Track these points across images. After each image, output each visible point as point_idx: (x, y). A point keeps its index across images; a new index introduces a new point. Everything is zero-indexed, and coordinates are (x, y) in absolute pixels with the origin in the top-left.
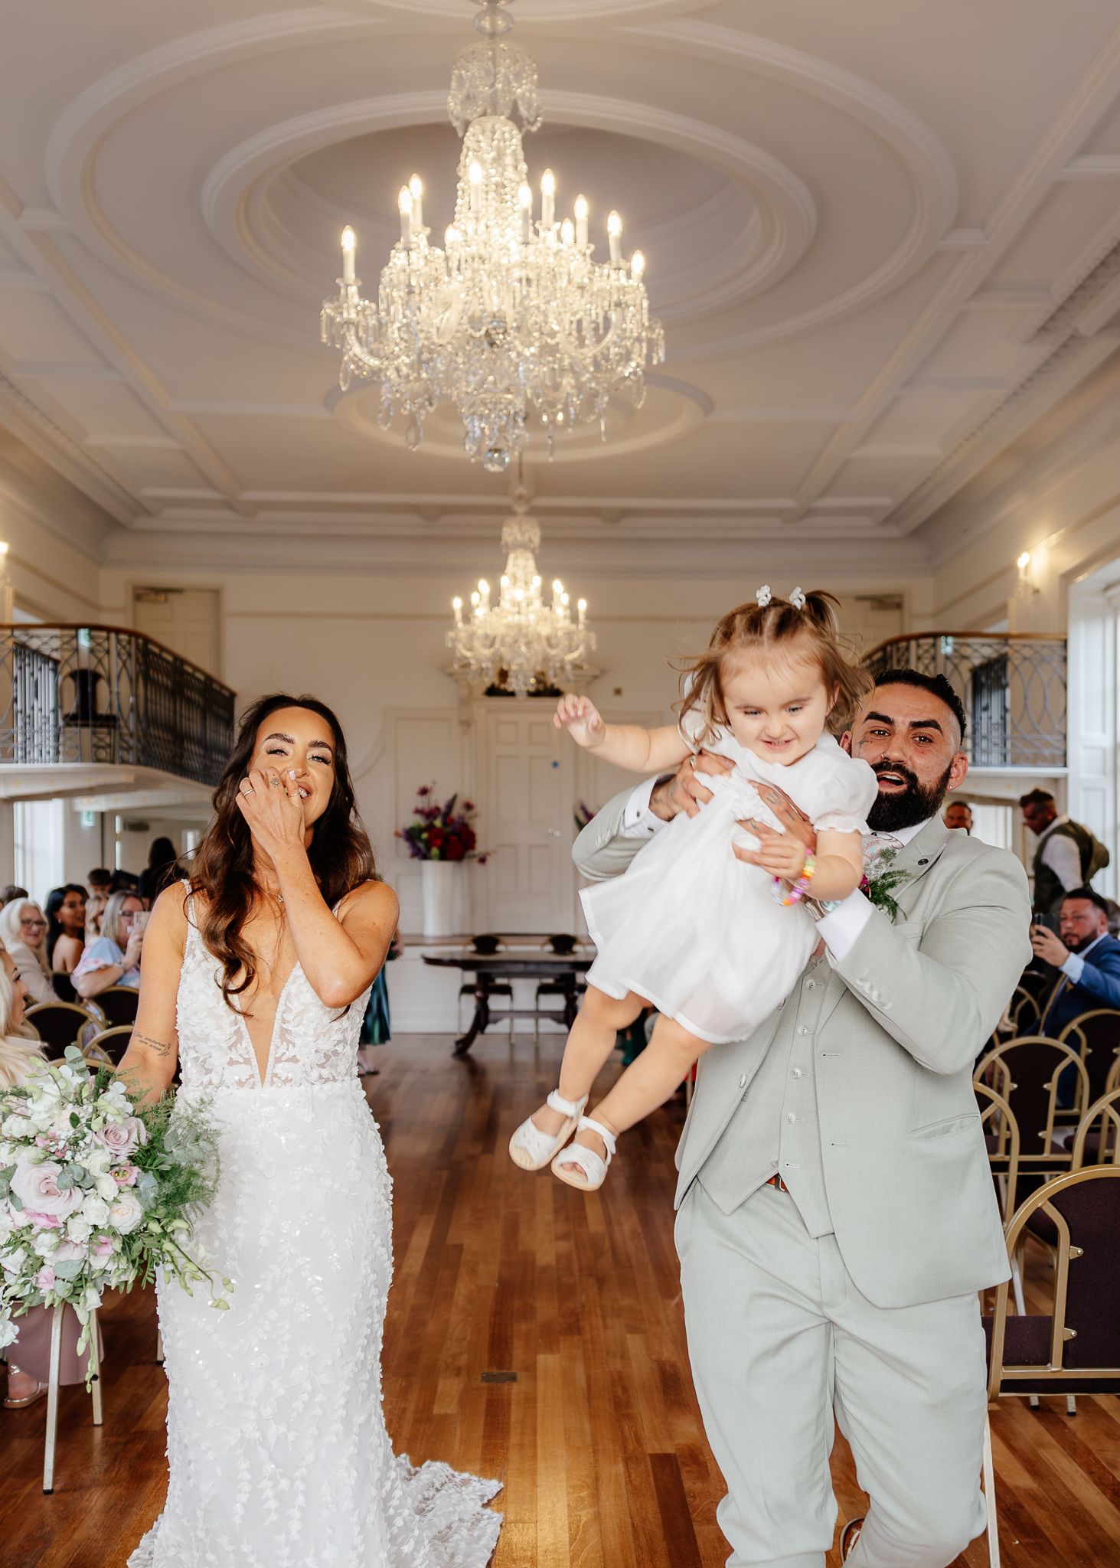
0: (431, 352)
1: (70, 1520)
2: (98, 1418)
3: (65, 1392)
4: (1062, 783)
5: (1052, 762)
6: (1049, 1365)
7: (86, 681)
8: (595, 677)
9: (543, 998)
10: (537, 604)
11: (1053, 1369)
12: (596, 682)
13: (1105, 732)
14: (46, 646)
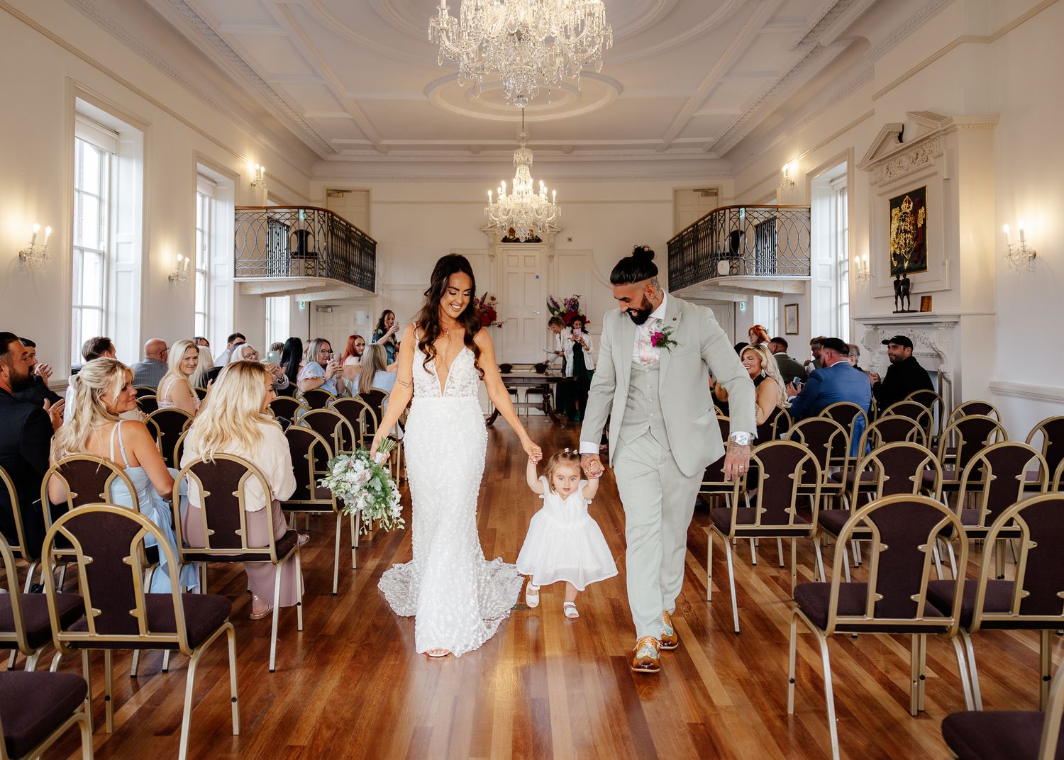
0: (487, 41)
1: (283, 689)
2: (300, 628)
3: (283, 611)
4: (807, 283)
5: (803, 273)
6: (865, 616)
7: (302, 235)
8: (559, 232)
9: (530, 395)
10: (531, 192)
11: (868, 619)
12: (559, 234)
13: (830, 257)
14: (283, 218)
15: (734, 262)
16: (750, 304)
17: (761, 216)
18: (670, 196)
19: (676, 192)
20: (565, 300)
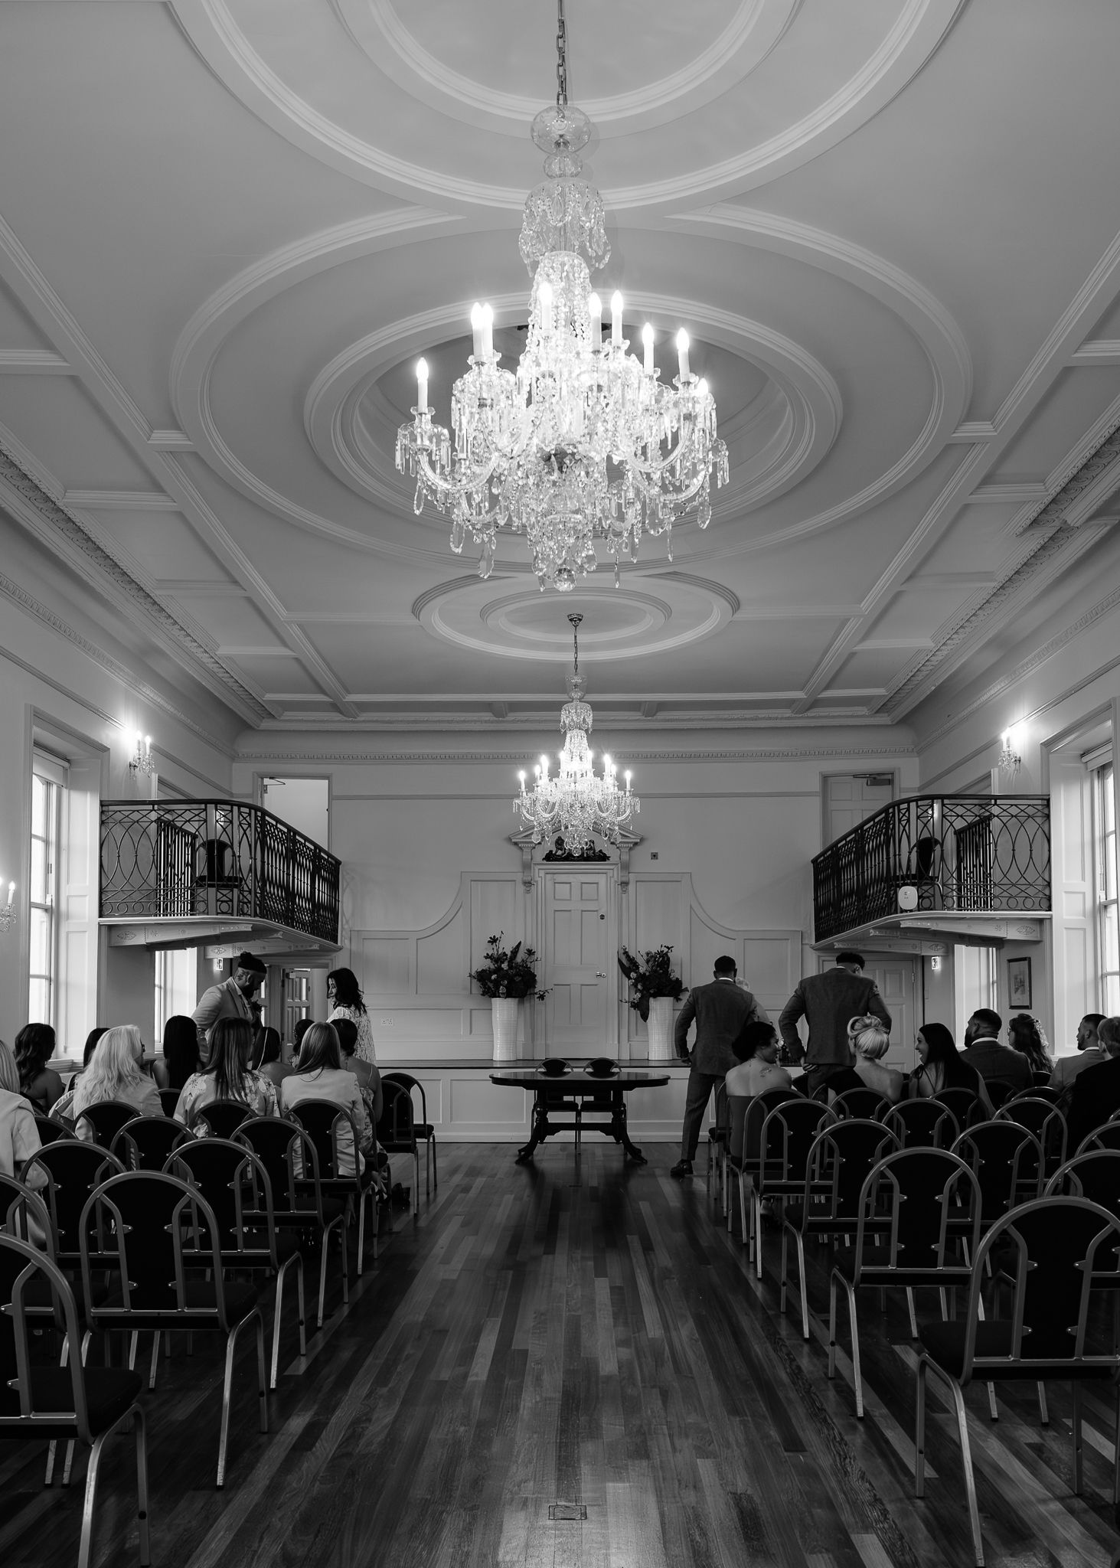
4: (1047, 922)
5: (1039, 906)
7: (213, 848)
10: (590, 774)
12: (638, 848)
13: (1083, 879)
14: (180, 819)
15: (925, 888)
16: (949, 956)
17: (969, 813)
18: (816, 785)
19: (825, 778)
20: (648, 954)
